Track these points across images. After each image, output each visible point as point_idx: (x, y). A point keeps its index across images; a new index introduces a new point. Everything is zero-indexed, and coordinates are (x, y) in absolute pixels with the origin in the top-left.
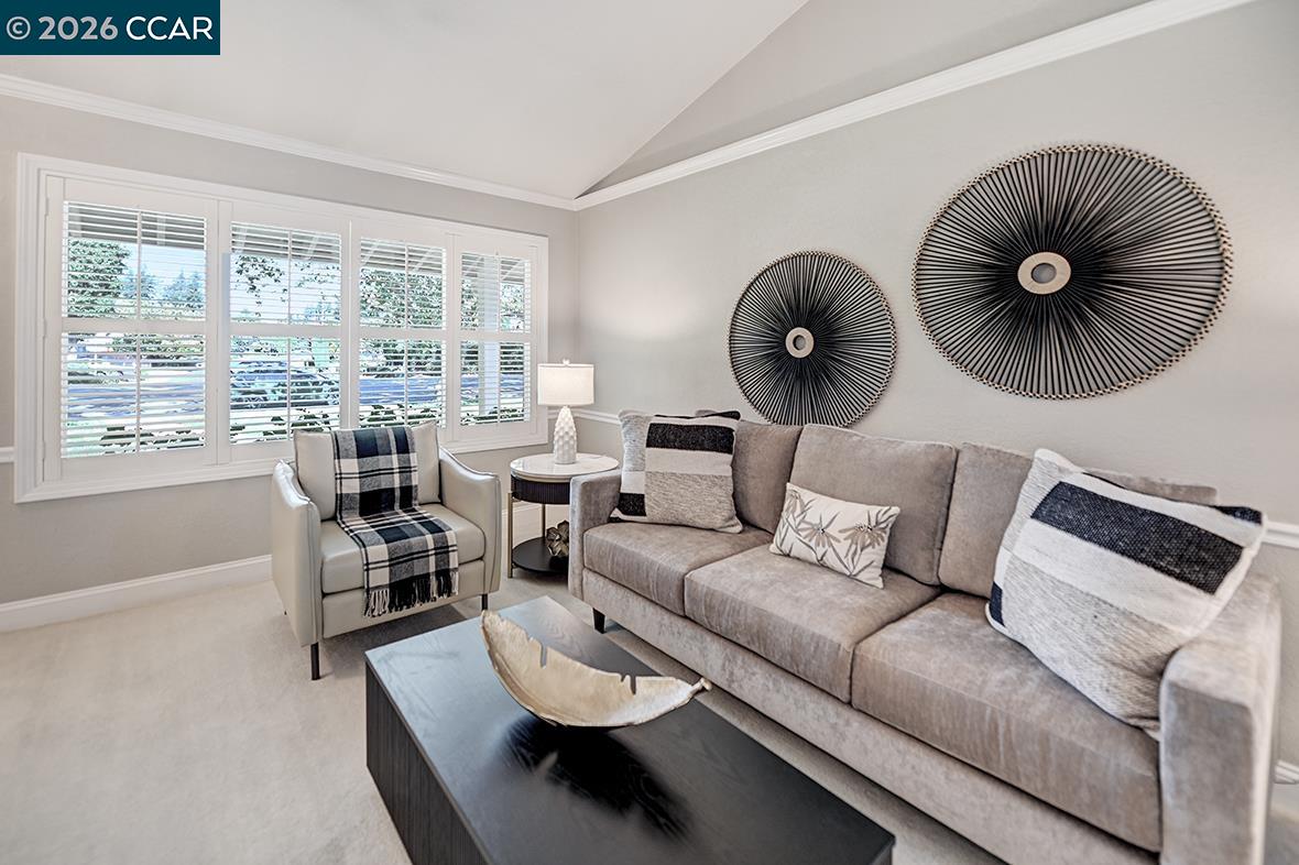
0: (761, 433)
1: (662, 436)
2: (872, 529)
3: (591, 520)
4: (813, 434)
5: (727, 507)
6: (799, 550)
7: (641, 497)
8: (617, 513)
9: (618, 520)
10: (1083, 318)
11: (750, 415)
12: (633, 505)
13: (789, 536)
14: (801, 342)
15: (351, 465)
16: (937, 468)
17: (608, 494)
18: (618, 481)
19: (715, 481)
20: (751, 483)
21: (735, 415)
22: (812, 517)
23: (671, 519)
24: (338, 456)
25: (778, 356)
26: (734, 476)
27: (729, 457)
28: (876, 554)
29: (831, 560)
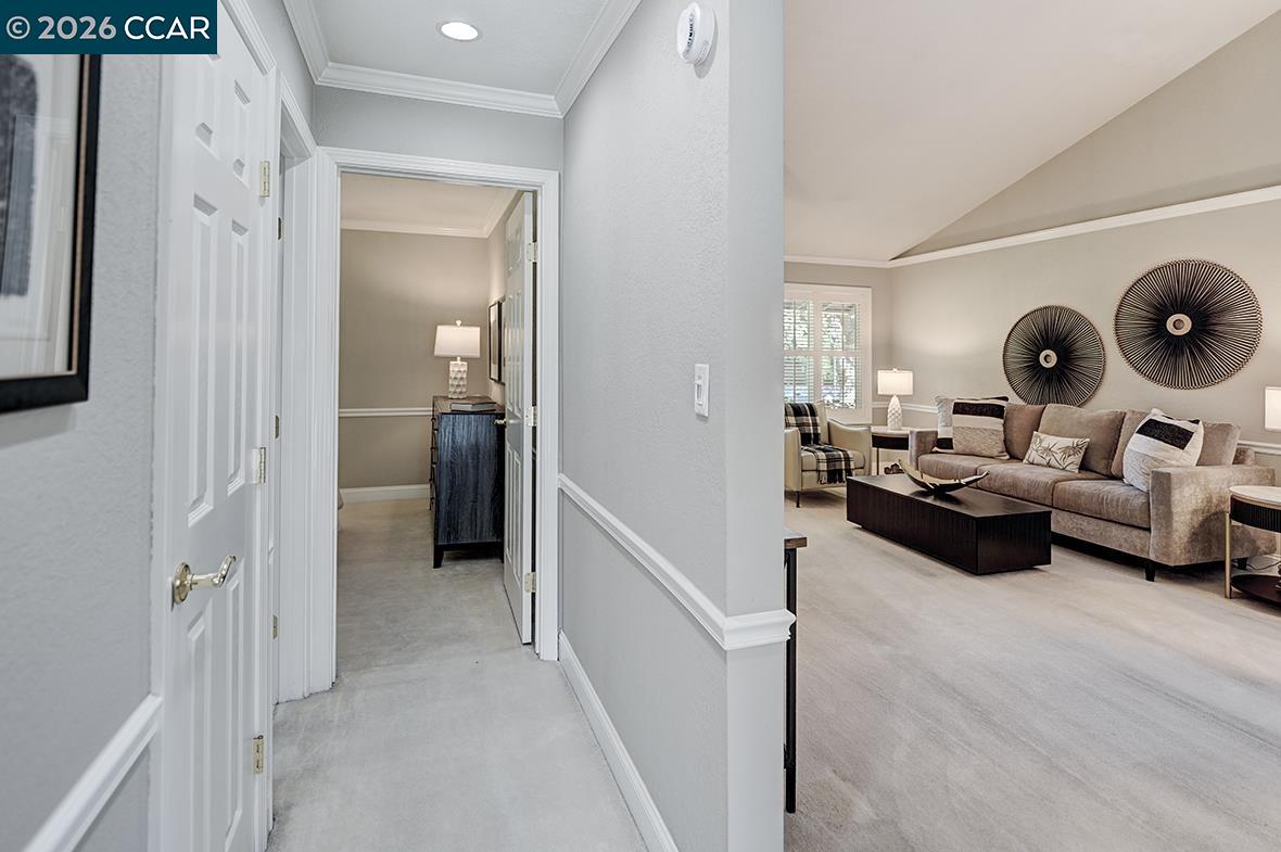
0: (1021, 409)
1: (961, 408)
2: (1075, 449)
3: (922, 450)
4: (1051, 408)
5: (1000, 446)
6: (1038, 460)
7: (951, 439)
8: (936, 449)
9: (937, 452)
10: (1201, 351)
11: (1015, 400)
12: (946, 444)
13: (1032, 454)
14: (1049, 359)
15: (792, 420)
16: (1113, 421)
17: (931, 439)
18: (936, 433)
19: (993, 432)
20: (1015, 435)
21: (1006, 399)
22: (1045, 444)
23: (968, 451)
24: (786, 415)
25: (1034, 367)
26: (1005, 431)
27: (1002, 421)
28: (1078, 459)
29: (1053, 462)
